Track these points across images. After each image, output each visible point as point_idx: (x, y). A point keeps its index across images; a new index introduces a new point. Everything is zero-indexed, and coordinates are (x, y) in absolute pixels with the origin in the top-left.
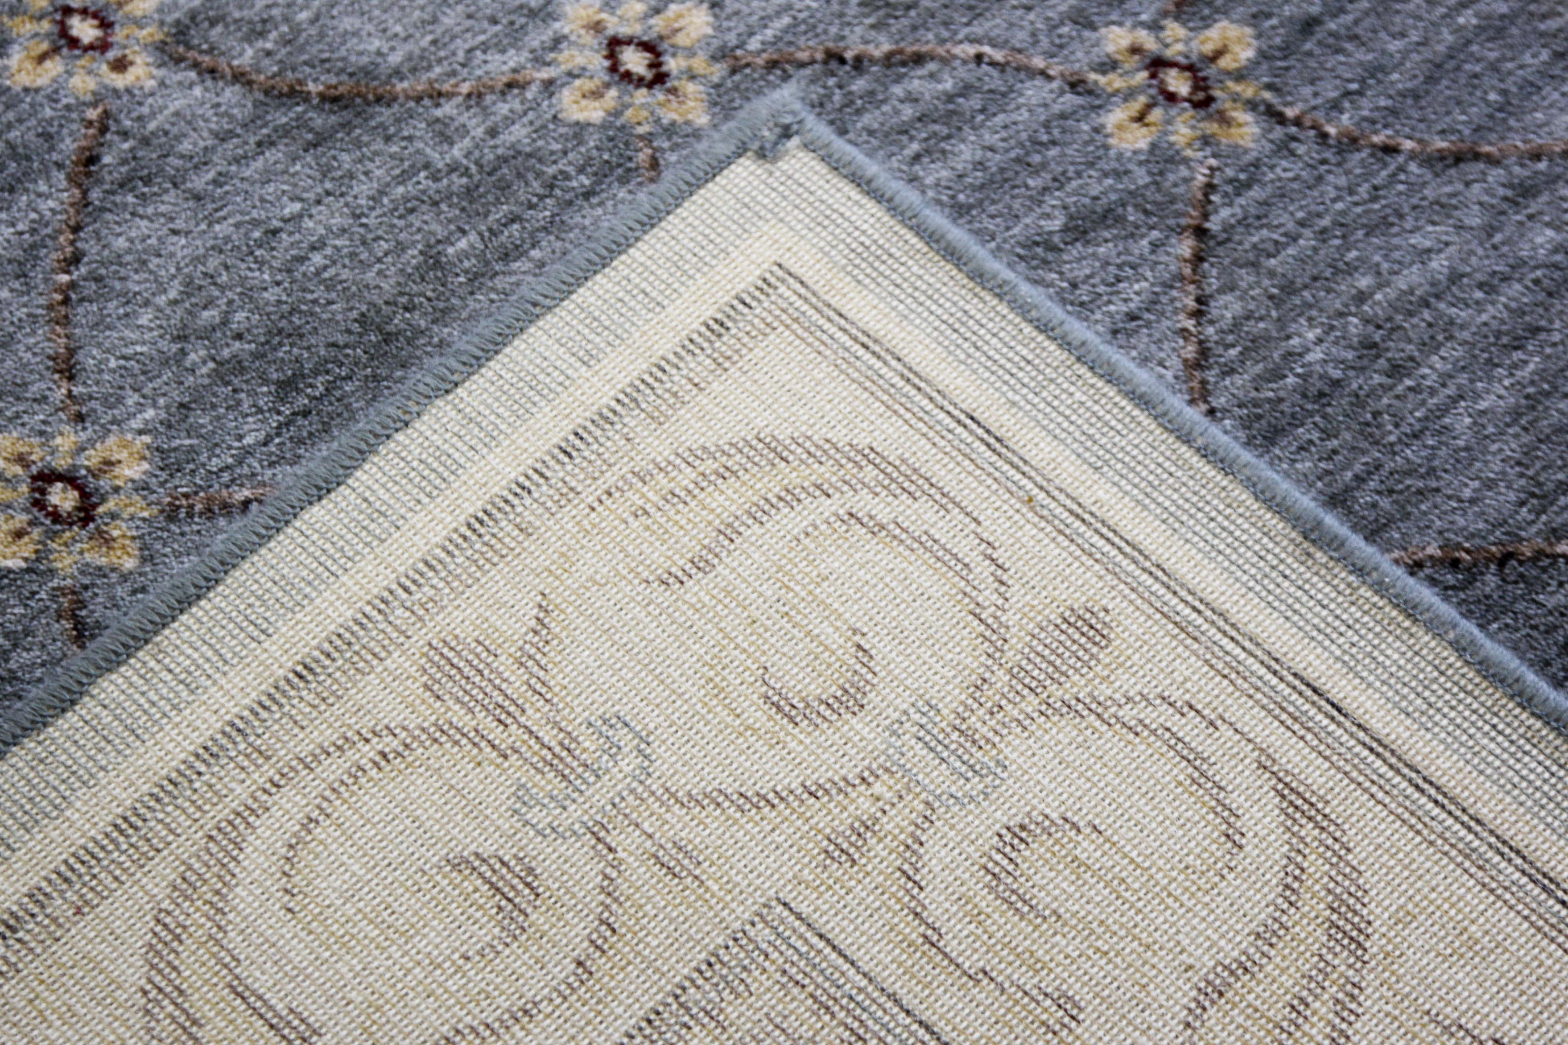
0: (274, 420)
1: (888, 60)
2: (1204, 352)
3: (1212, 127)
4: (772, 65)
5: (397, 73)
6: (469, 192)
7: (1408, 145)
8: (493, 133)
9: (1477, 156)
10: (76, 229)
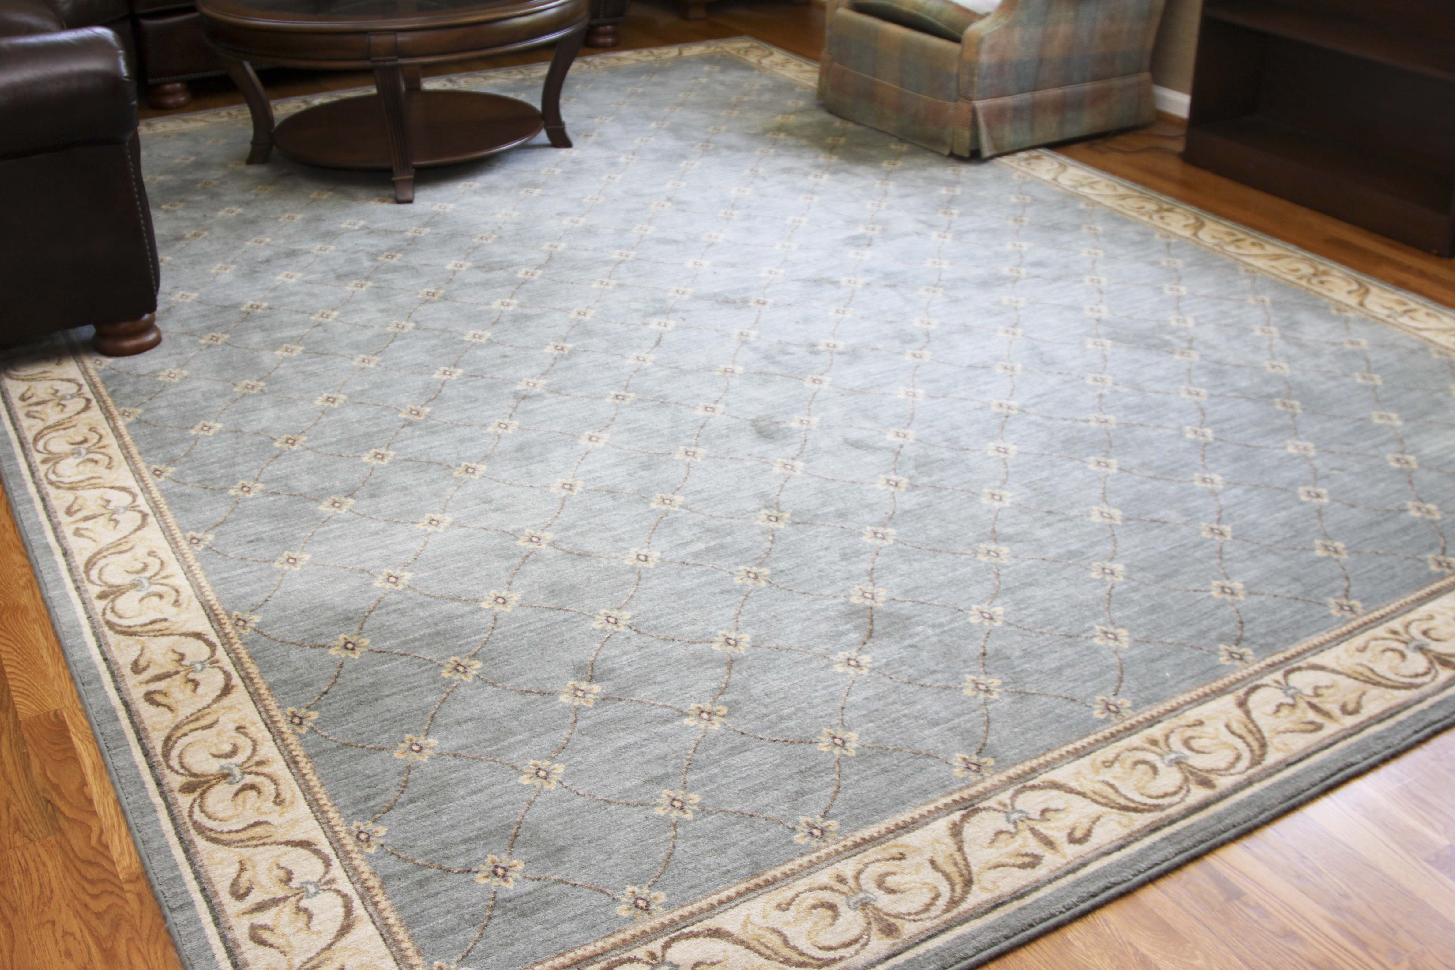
0: (547, 596)
1: (694, 565)
3: (756, 583)
4: (670, 562)
5: (593, 553)
8: (609, 564)
10: (520, 565)
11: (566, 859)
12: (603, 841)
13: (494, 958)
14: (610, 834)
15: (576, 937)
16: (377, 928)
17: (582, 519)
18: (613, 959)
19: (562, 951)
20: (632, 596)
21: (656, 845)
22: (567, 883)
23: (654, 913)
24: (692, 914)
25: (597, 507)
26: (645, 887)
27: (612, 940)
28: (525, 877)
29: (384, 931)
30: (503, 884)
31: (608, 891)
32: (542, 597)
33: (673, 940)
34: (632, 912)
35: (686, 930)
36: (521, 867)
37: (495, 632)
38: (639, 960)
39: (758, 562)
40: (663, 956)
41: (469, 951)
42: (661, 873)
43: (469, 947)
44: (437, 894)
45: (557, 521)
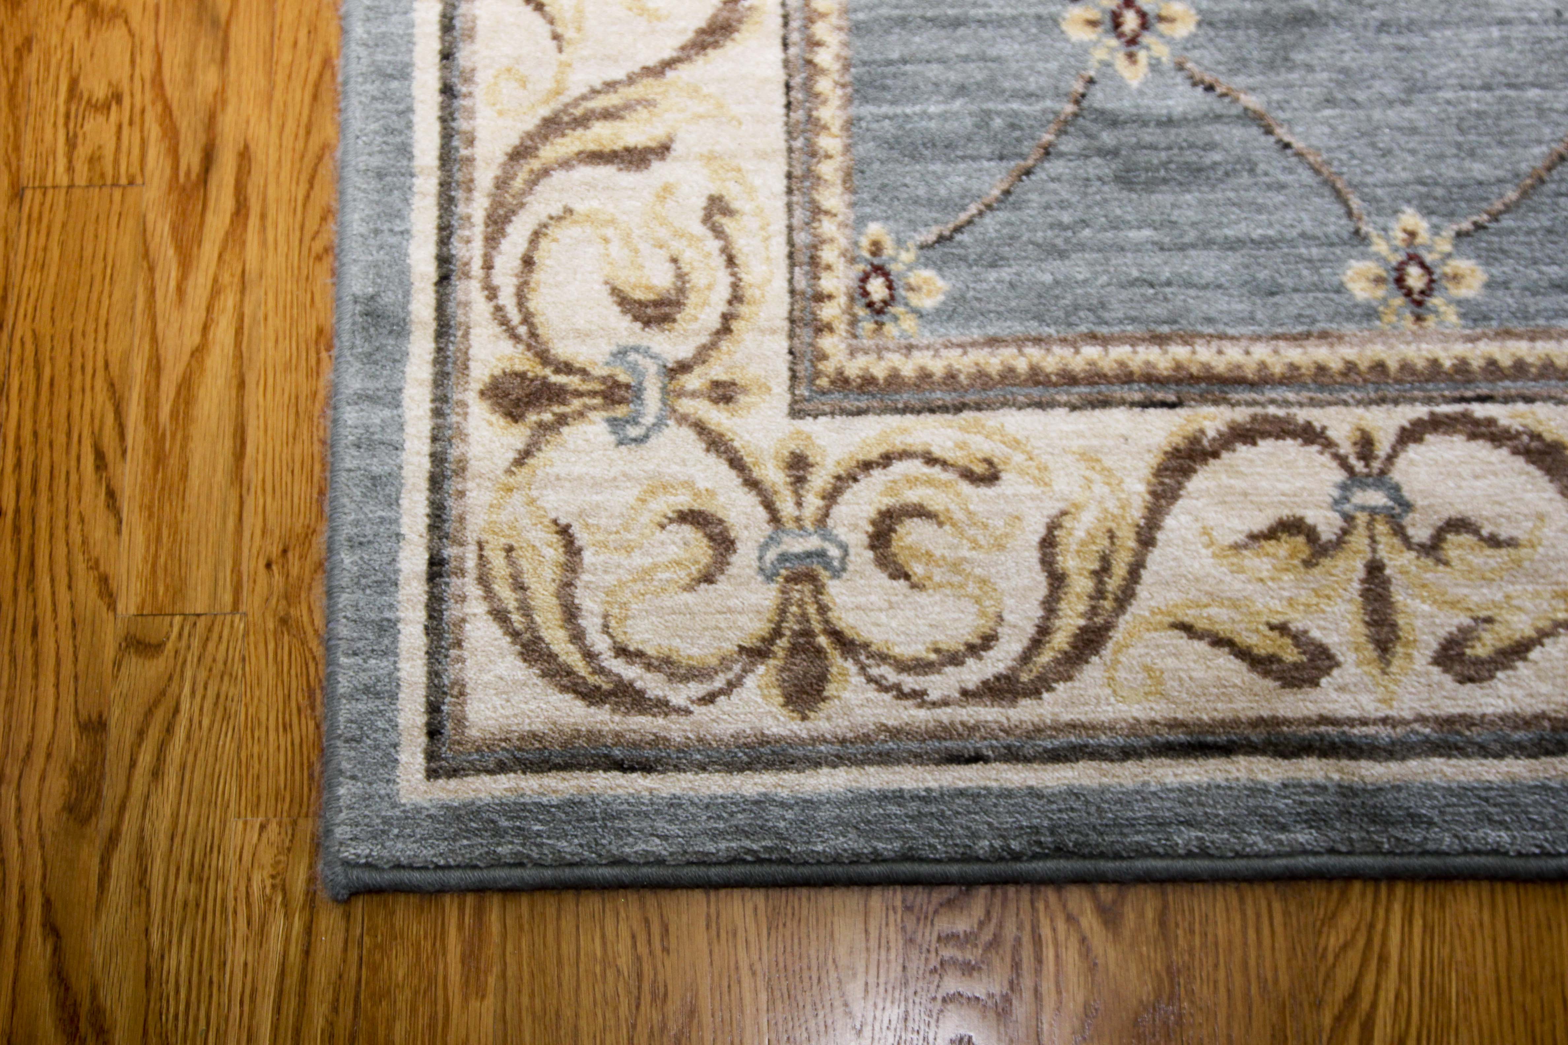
11: (1299, 57)
12: (1417, 40)
13: (1006, 273)
14: (1443, 23)
15: (1220, 304)
16: (786, 63)
18: (1272, 410)
19: (1165, 329)
21: (1541, 111)
22: (1269, 131)
23: (1431, 322)
24: (1520, 368)
26: (1450, 230)
27: (1294, 354)
28: (1180, 67)
29: (796, 81)
30: (1120, 62)
31: (1355, 203)
33: (1436, 424)
34: (1381, 292)
35: (1479, 410)
36: (1184, 29)
38: (1328, 444)
40: (1390, 459)
41: (958, 229)
42: (1508, 209)
43: (963, 217)
44: (957, 23)
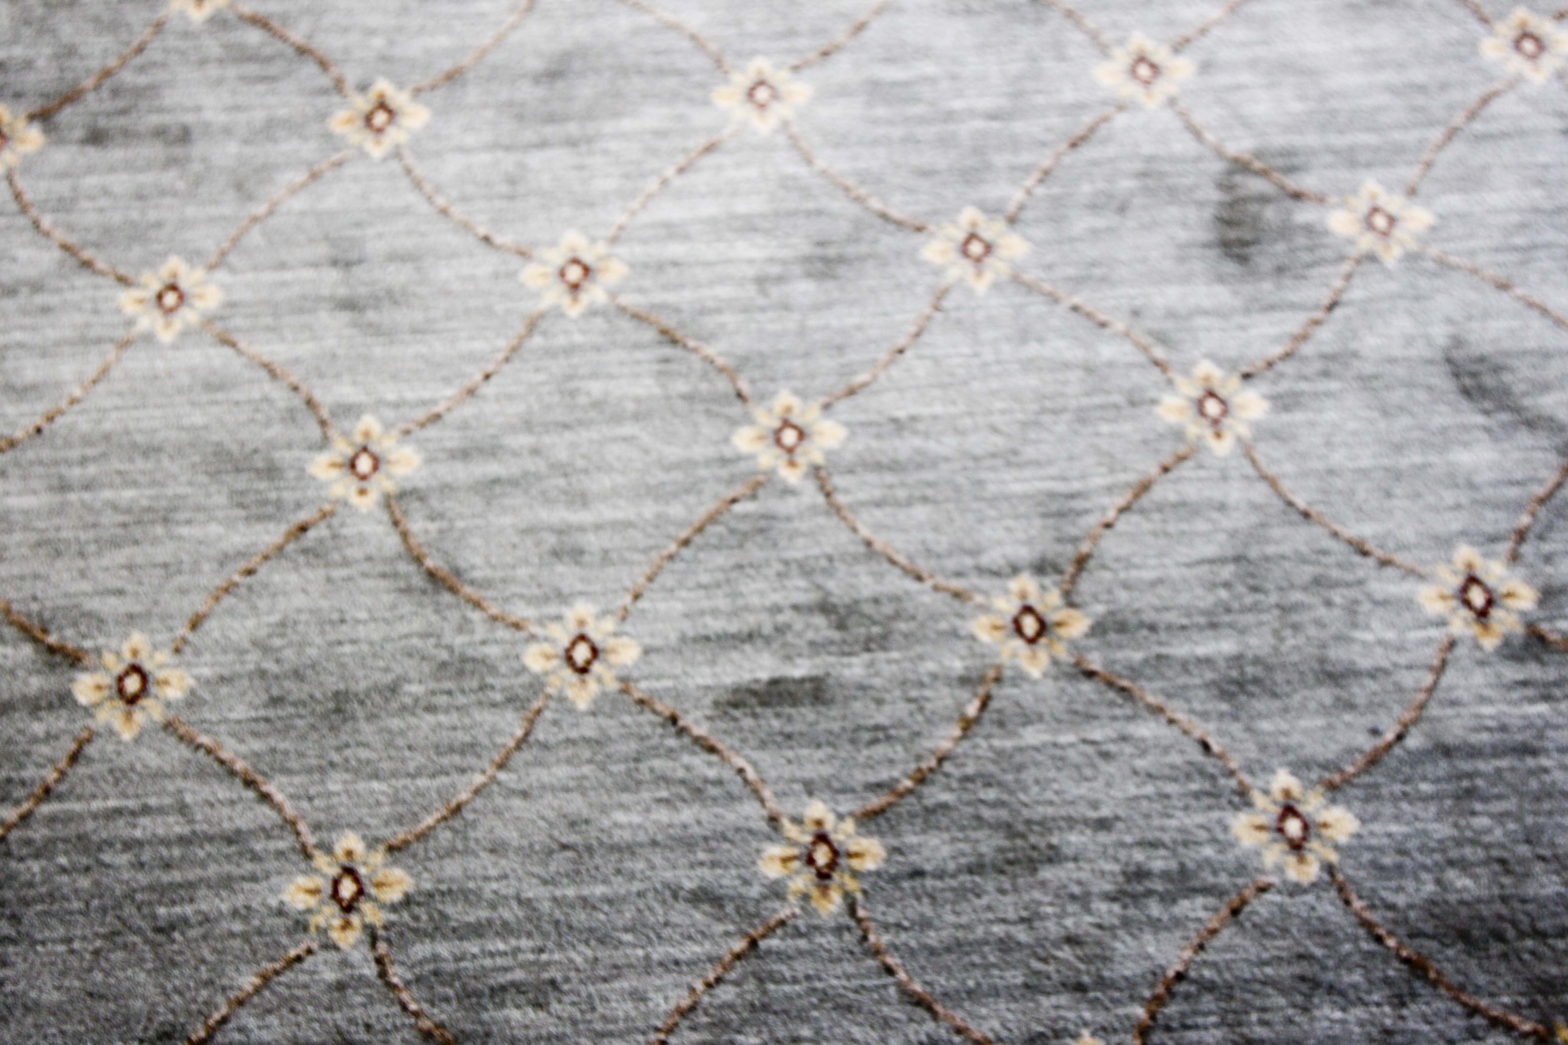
0: (253, 714)
1: (698, 741)
2: (692, 1008)
3: (815, 892)
4: (641, 702)
5: (472, 582)
6: (443, 665)
7: (902, 976)
8: (484, 643)
9: (930, 1009)
10: (266, 558)
17: (528, 425)
20: (457, 810)
25: (596, 388)
32: (240, 712)
37: (46, 809)
39: (875, 801)
45: (468, 410)
